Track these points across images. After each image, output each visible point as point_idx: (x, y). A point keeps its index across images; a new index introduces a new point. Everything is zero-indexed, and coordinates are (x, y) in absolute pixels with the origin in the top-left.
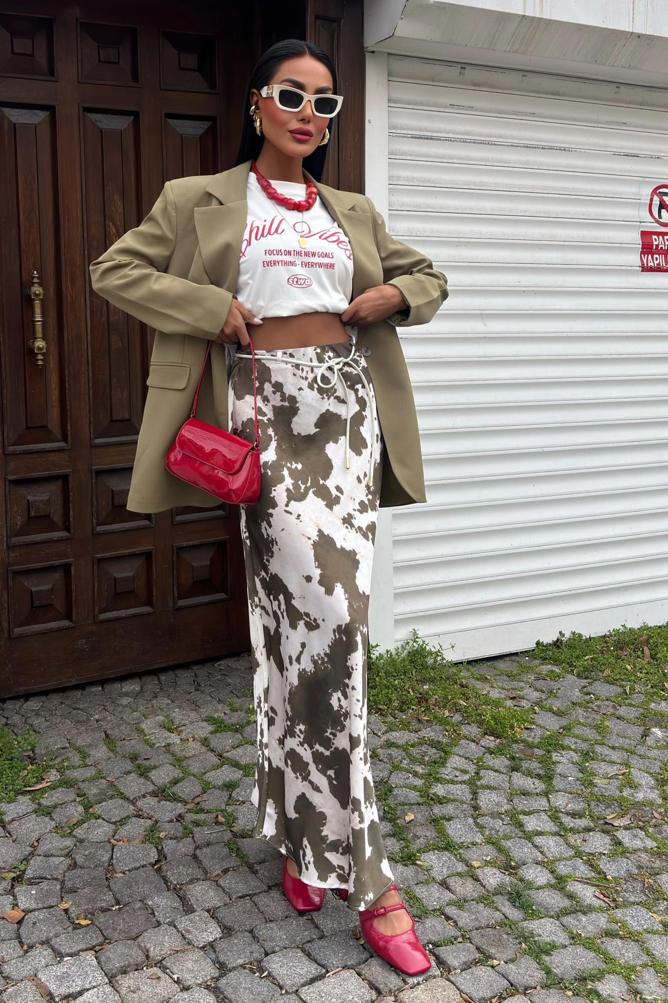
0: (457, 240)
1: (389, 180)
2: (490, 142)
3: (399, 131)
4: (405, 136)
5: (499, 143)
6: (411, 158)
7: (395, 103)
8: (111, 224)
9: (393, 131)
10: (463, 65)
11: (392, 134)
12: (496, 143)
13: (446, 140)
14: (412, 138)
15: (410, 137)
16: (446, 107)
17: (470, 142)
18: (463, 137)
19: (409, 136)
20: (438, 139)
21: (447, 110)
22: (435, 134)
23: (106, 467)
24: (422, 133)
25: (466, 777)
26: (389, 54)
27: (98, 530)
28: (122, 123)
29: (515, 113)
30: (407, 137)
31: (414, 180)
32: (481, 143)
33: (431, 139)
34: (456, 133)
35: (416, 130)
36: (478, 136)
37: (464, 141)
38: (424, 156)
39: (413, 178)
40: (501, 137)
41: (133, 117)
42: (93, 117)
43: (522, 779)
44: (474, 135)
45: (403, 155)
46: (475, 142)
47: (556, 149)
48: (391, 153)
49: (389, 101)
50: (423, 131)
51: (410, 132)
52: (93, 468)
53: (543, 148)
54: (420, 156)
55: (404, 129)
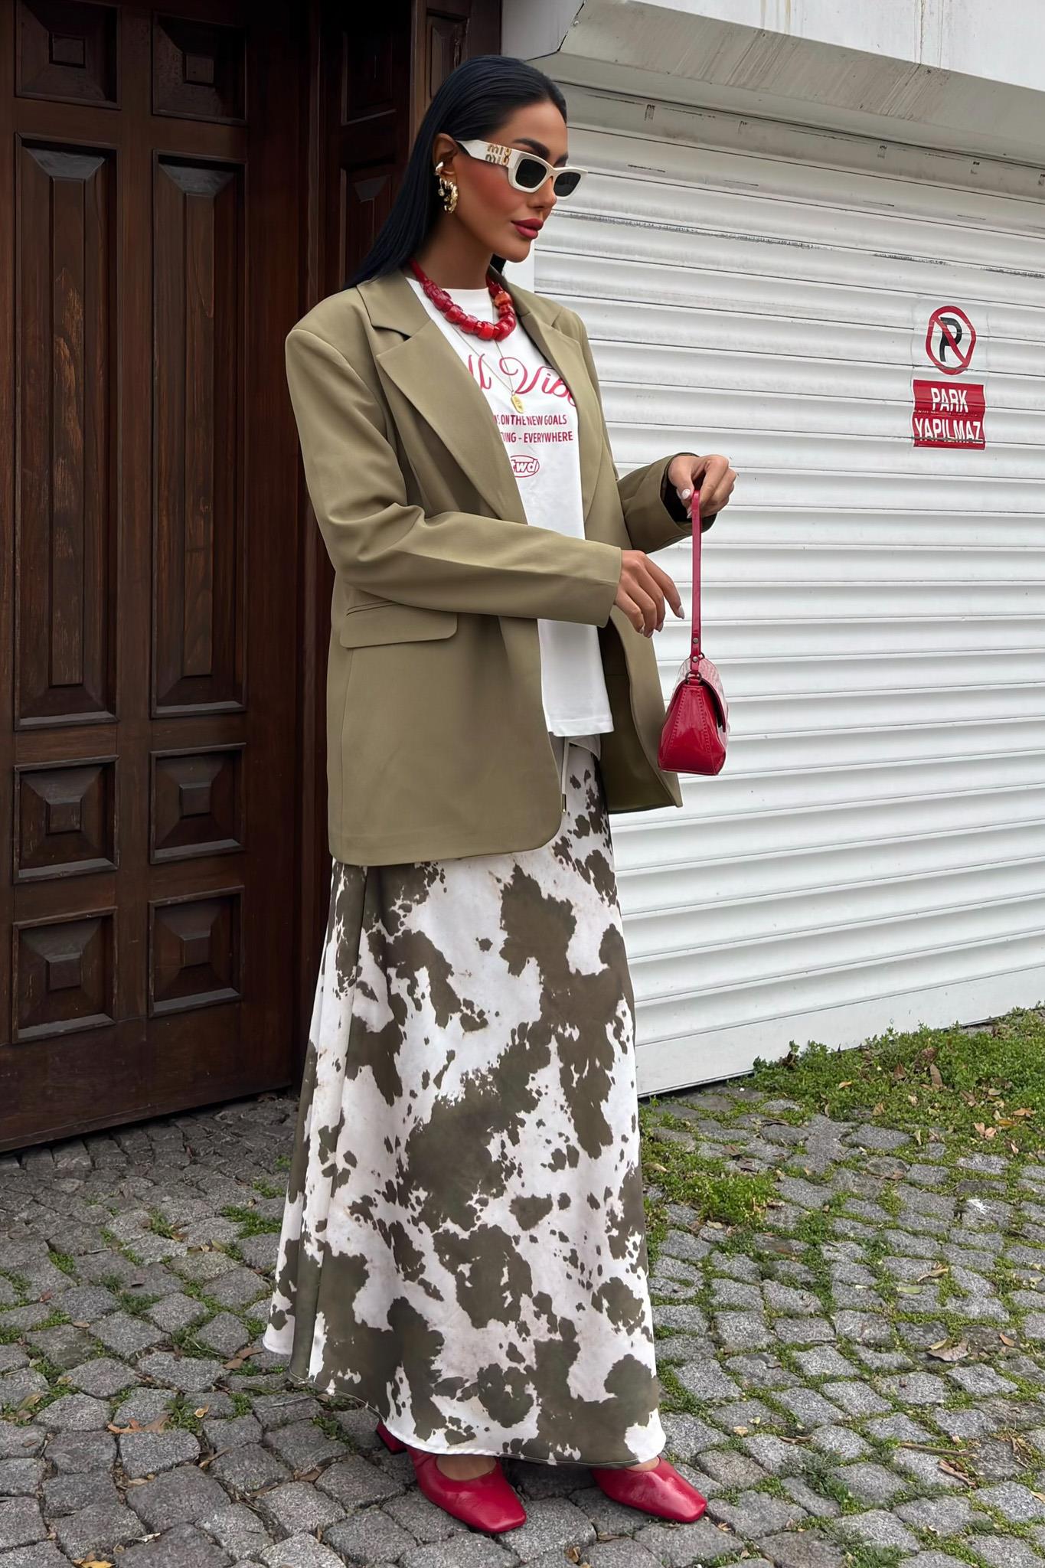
0: (638, 386)
1: (535, 284)
2: (690, 229)
5: (703, 231)
6: (569, 250)
8: (62, 341)
10: (652, 103)
12: (699, 231)
13: (623, 223)
14: (571, 217)
15: (567, 216)
16: (624, 169)
17: (660, 228)
18: (648, 219)
19: (566, 213)
20: (611, 220)
21: (624, 174)
22: (606, 213)
23: (38, 765)
24: (586, 210)
25: (691, 1293)
27: (20, 876)
28: (88, 169)
29: (728, 183)
30: (563, 216)
32: (676, 230)
33: (600, 220)
34: (639, 212)
36: (671, 218)
37: (650, 226)
40: (706, 221)
41: (103, 160)
42: (38, 155)
43: (782, 1291)
44: (663, 217)
45: (557, 244)
46: (667, 228)
47: (789, 244)
50: (588, 207)
51: (567, 208)
52: (16, 766)
53: (769, 242)
54: (583, 247)
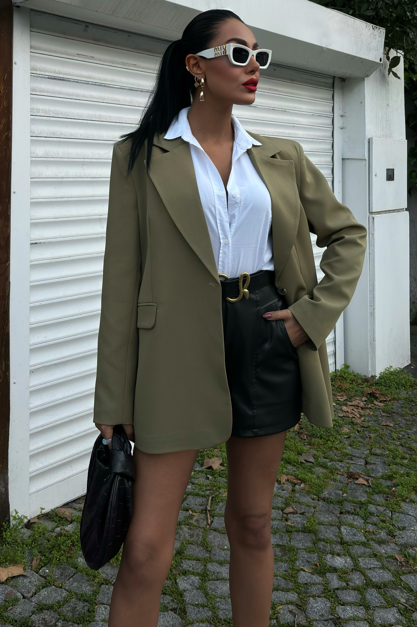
0: (82, 160)
1: (31, 111)
2: (106, 85)
3: (38, 72)
4: (44, 77)
5: (112, 86)
6: (48, 94)
7: (35, 49)
9: (34, 72)
10: (87, 24)
11: (33, 75)
12: (110, 86)
13: (74, 81)
14: (49, 78)
15: (47, 78)
16: (74, 56)
17: (92, 84)
18: (87, 80)
19: (46, 76)
20: (69, 80)
21: (75, 58)
22: (66, 76)
24: (56, 75)
26: (32, 10)
29: (123, 63)
30: (44, 78)
31: (50, 113)
32: (99, 85)
33: (63, 80)
35: (52, 72)
36: (97, 80)
38: (58, 93)
39: (49, 111)
40: (113, 81)
44: (93, 79)
45: (41, 91)
48: (33, 90)
49: (31, 47)
50: (57, 73)
51: (47, 74)
54: (55, 93)
55: (42, 71)
